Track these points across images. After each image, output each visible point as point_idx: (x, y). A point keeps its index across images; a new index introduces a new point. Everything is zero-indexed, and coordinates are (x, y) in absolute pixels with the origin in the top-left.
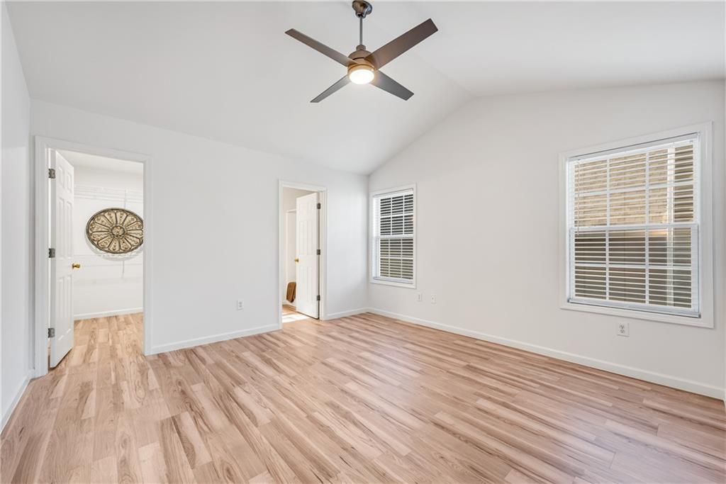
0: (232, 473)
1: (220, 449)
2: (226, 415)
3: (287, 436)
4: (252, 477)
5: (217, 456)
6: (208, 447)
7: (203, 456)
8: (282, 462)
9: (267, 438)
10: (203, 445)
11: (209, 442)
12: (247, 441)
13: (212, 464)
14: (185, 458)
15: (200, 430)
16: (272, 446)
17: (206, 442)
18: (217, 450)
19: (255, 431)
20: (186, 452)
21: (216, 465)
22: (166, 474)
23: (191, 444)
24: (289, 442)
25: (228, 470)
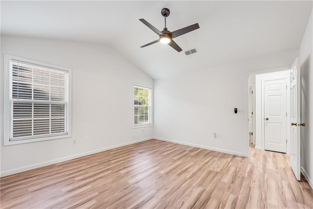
0: (228, 187)
1: (225, 194)
2: (207, 202)
3: (204, 181)
4: (225, 183)
5: (228, 194)
6: (228, 198)
7: (232, 197)
8: (215, 179)
9: (209, 185)
10: (229, 200)
11: (225, 199)
12: (214, 189)
13: (232, 193)
14: (238, 202)
15: (223, 207)
16: (211, 182)
17: (226, 201)
18: (226, 194)
19: (208, 189)
20: (236, 203)
21: (231, 192)
22: (248, 202)
23: (232, 205)
24: (206, 180)
25: (229, 188)
